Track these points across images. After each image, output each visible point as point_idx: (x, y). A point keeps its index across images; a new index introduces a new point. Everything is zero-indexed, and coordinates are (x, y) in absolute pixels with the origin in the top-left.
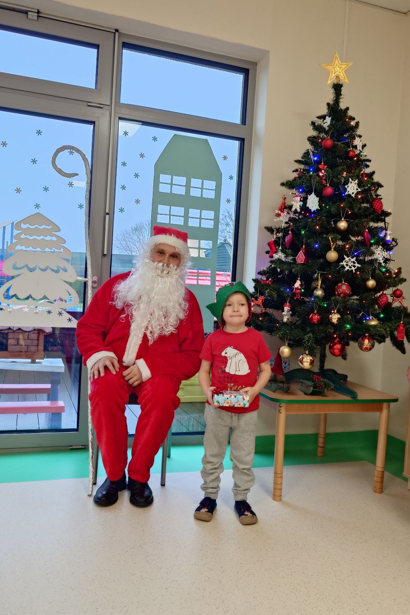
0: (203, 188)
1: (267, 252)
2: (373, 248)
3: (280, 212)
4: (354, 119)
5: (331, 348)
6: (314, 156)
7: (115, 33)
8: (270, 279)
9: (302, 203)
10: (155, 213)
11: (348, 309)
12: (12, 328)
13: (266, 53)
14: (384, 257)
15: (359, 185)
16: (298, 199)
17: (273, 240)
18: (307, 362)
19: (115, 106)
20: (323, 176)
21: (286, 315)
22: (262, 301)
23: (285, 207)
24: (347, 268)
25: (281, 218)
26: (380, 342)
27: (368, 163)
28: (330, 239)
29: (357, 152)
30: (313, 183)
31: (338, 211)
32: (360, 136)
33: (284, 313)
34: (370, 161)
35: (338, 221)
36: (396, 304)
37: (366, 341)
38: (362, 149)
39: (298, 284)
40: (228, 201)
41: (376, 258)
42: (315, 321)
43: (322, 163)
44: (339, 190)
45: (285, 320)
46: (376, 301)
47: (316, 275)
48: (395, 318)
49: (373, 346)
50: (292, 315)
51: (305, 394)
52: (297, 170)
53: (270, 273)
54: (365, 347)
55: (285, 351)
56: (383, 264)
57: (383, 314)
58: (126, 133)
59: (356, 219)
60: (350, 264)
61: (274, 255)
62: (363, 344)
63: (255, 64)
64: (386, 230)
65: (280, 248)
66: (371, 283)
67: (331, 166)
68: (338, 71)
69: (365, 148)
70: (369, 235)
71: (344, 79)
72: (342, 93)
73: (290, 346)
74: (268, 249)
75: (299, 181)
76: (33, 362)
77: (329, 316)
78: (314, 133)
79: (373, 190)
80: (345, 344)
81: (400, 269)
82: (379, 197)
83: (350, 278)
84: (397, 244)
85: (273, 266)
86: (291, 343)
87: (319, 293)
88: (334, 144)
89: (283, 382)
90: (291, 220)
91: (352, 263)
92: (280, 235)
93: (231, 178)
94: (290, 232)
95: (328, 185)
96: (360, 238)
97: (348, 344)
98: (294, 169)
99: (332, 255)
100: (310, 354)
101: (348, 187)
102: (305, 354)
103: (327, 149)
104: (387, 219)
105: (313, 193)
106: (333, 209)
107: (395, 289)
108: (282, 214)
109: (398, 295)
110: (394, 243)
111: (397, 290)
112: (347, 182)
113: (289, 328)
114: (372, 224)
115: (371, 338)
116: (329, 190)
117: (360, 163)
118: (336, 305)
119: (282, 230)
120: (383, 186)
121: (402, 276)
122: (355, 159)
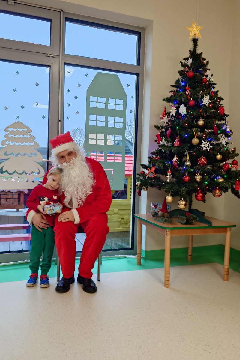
0: (116, 104)
1: (156, 141)
2: (220, 136)
3: (163, 117)
4: (205, 59)
5: (196, 196)
6: (183, 82)
7: (61, 12)
8: (158, 157)
9: (176, 110)
10: (88, 120)
11: (206, 173)
12: (5, 191)
13: (151, 22)
14: (225, 141)
15: (210, 99)
16: (174, 108)
17: (159, 133)
18: (182, 204)
19: (62, 56)
20: (188, 94)
21: (169, 178)
22: (154, 170)
23: (166, 113)
24: (205, 148)
25: (164, 120)
26: (225, 192)
27: (214, 86)
28: (194, 131)
29: (208, 79)
30: (183, 98)
31: (198, 114)
32: (209, 70)
33: (167, 176)
34: (215, 84)
35: (198, 120)
36: (233, 169)
37: (217, 191)
38: (211, 77)
39: (175, 159)
40: (131, 111)
41: (221, 142)
42: (187, 180)
43: (188, 86)
44: (198, 102)
45: (168, 180)
46: (222, 167)
47: (186, 153)
48: (234, 177)
49: (221, 194)
50: (172, 178)
51: (182, 224)
52: (172, 91)
53: (158, 153)
54: (217, 194)
55: (169, 199)
56: (225, 146)
57: (226, 175)
58: (69, 72)
59: (209, 119)
60: (206, 146)
61: (160, 142)
62: (216, 193)
63: (144, 29)
64: (226, 125)
65: (164, 138)
66: (219, 157)
67: (193, 88)
68: (195, 31)
69: (213, 77)
70: (217, 128)
71: (199, 36)
72: (198, 44)
73: (172, 196)
74: (156, 139)
75: (174, 97)
76: (18, 211)
77: (195, 177)
78: (182, 69)
79: (218, 101)
80: (204, 194)
81: (235, 148)
82: (222, 106)
83: (206, 154)
84: (233, 134)
85: (160, 148)
86: (172, 194)
87: (188, 163)
88: (194, 75)
89: (168, 218)
90: (170, 121)
91: (207, 145)
92: (164, 130)
93: (132, 97)
94: (169, 128)
95: (192, 99)
96: (211, 131)
97: (206, 194)
98: (171, 91)
99: (195, 141)
100: (184, 200)
101: (204, 100)
102: (181, 200)
103: (190, 78)
104: (227, 119)
105: (183, 104)
106: (195, 114)
107: (232, 160)
108: (164, 117)
109: (235, 163)
110: (231, 133)
111: (235, 160)
112: (203, 97)
113: (171, 185)
114: (218, 122)
115: (220, 189)
116: (192, 102)
117: (210, 85)
118: (199, 171)
119: (165, 127)
120: (223, 99)
121: (236, 152)
122: (207, 83)
